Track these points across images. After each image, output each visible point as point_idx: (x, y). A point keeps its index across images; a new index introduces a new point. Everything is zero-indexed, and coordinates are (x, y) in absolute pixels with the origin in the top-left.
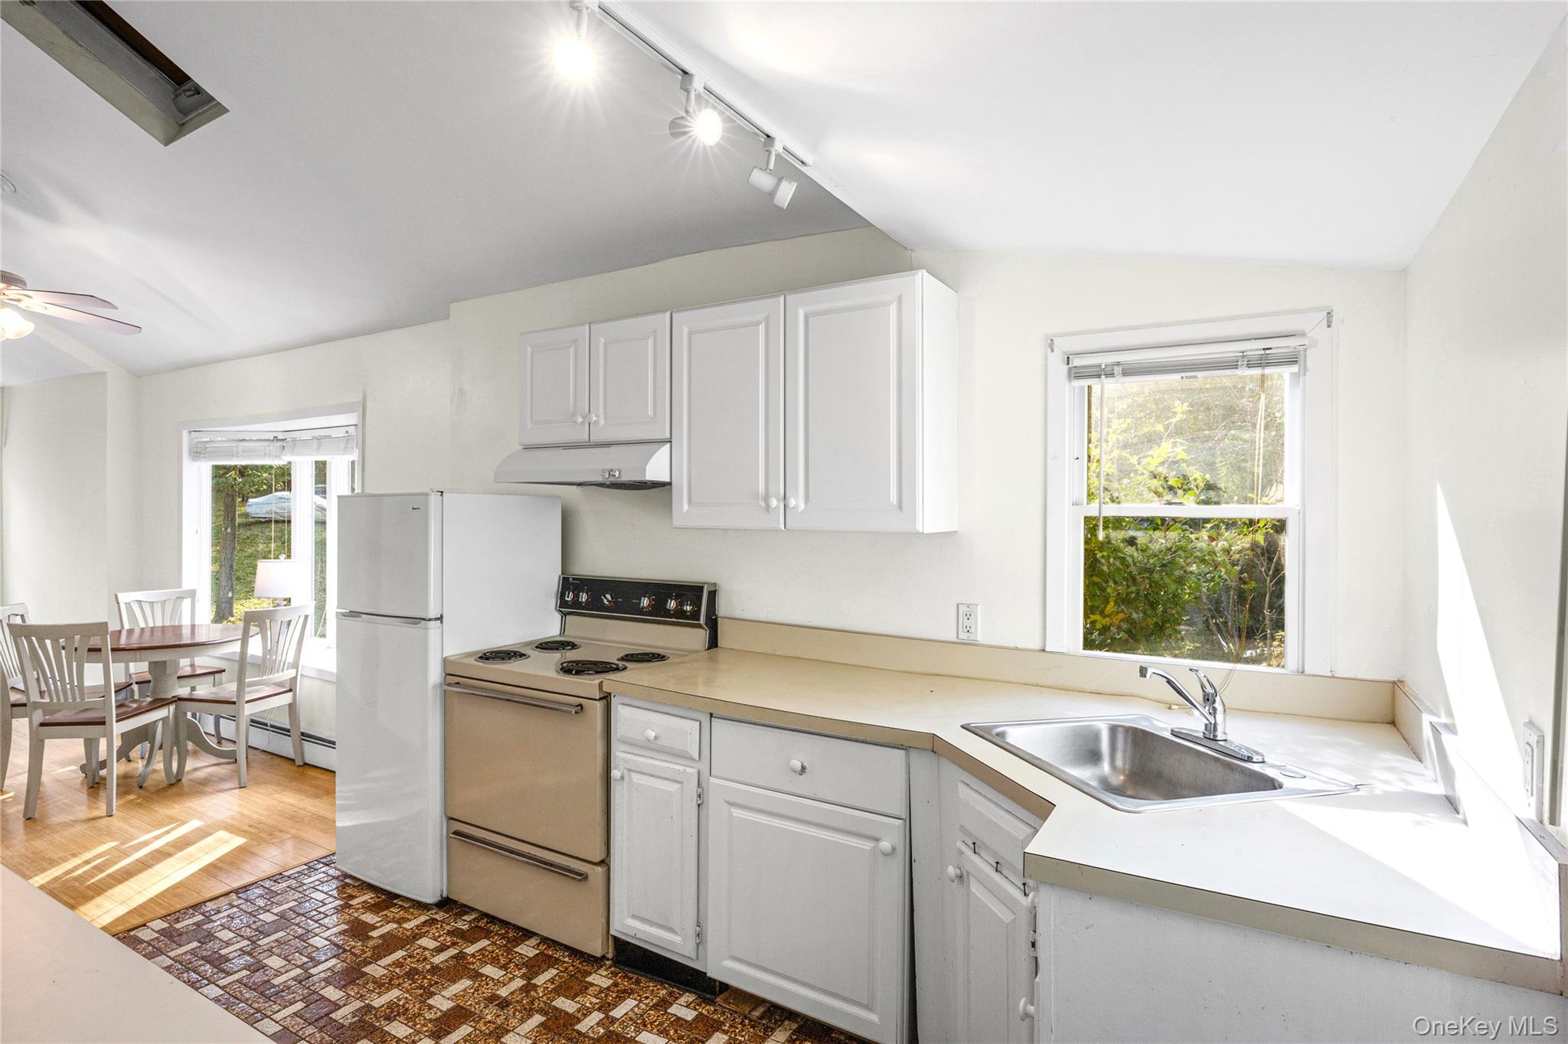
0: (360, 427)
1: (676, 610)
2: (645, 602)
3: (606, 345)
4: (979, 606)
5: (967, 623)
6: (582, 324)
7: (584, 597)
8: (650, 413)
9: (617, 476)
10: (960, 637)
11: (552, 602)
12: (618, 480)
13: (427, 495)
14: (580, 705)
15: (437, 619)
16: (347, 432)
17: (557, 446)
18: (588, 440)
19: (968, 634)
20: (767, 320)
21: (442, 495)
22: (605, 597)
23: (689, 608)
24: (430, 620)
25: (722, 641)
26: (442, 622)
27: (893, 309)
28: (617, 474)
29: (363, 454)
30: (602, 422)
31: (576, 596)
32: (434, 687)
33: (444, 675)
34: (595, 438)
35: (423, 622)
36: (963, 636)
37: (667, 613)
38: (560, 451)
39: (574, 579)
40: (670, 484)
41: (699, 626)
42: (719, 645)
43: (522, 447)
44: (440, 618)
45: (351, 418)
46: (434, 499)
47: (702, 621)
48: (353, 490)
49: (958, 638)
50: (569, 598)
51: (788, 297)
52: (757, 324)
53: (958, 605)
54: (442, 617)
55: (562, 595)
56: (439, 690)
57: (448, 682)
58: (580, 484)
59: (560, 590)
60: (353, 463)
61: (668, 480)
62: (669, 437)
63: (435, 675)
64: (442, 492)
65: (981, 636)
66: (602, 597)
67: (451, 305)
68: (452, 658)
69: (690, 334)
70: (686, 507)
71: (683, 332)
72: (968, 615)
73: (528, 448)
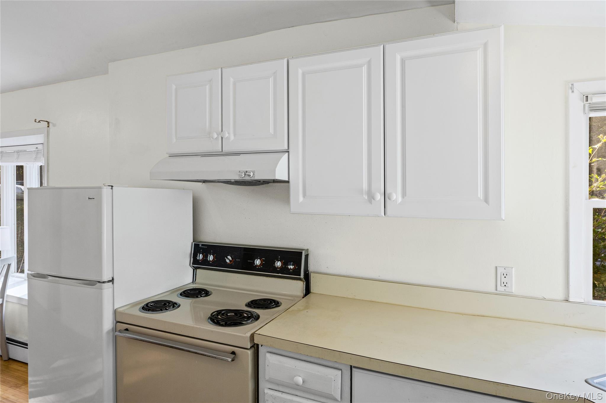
0: (46, 144)
1: (281, 268)
2: (258, 262)
3: (235, 84)
4: (513, 269)
5: (503, 280)
6: (216, 69)
7: (211, 258)
8: (272, 131)
9: (252, 175)
10: (498, 289)
11: (187, 260)
12: (252, 178)
13: (100, 188)
14: (233, 353)
15: (109, 281)
16: (37, 148)
17: (196, 155)
18: (221, 151)
19: (505, 288)
20: (369, 63)
21: (112, 189)
22: (227, 258)
23: (291, 267)
24: (104, 282)
25: (313, 289)
26: (113, 283)
27: (480, 53)
28: (252, 174)
29: (48, 160)
30: (232, 138)
31: (205, 257)
32: (108, 332)
33: (115, 322)
34: (226, 149)
35: (98, 284)
36: (501, 289)
37: (275, 270)
38: (199, 158)
39: (202, 245)
40: (288, 182)
41: (300, 279)
42: (312, 291)
43: (168, 155)
44: (112, 281)
45: (39, 139)
46: (106, 191)
47: (302, 276)
48: (41, 184)
49: (496, 290)
50: (200, 257)
51: (387, 46)
52: (361, 66)
53: (496, 267)
54: (113, 279)
55: (195, 255)
56: (111, 334)
57: (118, 329)
58: (204, 181)
59: (193, 252)
60: (41, 167)
61: (287, 179)
62: (287, 148)
63: (108, 323)
64: (112, 186)
65: (514, 289)
66: (226, 258)
67: (109, 64)
68: (121, 309)
69: (304, 75)
70: (301, 199)
71: (297, 72)
72: (504, 276)
73: (172, 156)
